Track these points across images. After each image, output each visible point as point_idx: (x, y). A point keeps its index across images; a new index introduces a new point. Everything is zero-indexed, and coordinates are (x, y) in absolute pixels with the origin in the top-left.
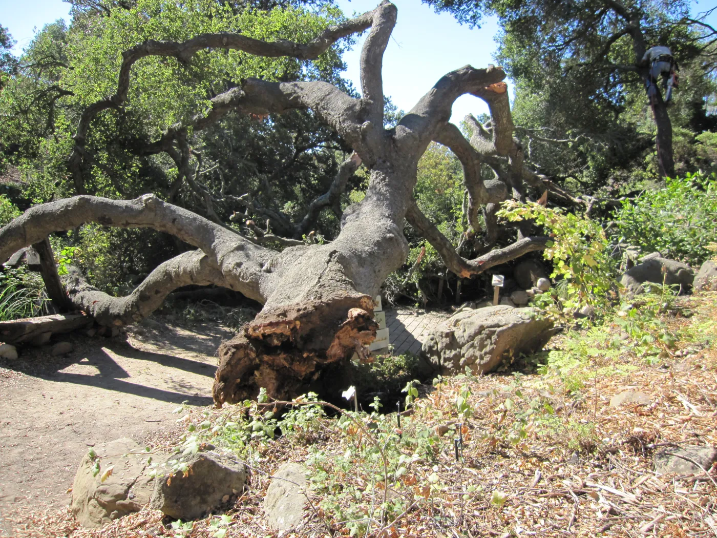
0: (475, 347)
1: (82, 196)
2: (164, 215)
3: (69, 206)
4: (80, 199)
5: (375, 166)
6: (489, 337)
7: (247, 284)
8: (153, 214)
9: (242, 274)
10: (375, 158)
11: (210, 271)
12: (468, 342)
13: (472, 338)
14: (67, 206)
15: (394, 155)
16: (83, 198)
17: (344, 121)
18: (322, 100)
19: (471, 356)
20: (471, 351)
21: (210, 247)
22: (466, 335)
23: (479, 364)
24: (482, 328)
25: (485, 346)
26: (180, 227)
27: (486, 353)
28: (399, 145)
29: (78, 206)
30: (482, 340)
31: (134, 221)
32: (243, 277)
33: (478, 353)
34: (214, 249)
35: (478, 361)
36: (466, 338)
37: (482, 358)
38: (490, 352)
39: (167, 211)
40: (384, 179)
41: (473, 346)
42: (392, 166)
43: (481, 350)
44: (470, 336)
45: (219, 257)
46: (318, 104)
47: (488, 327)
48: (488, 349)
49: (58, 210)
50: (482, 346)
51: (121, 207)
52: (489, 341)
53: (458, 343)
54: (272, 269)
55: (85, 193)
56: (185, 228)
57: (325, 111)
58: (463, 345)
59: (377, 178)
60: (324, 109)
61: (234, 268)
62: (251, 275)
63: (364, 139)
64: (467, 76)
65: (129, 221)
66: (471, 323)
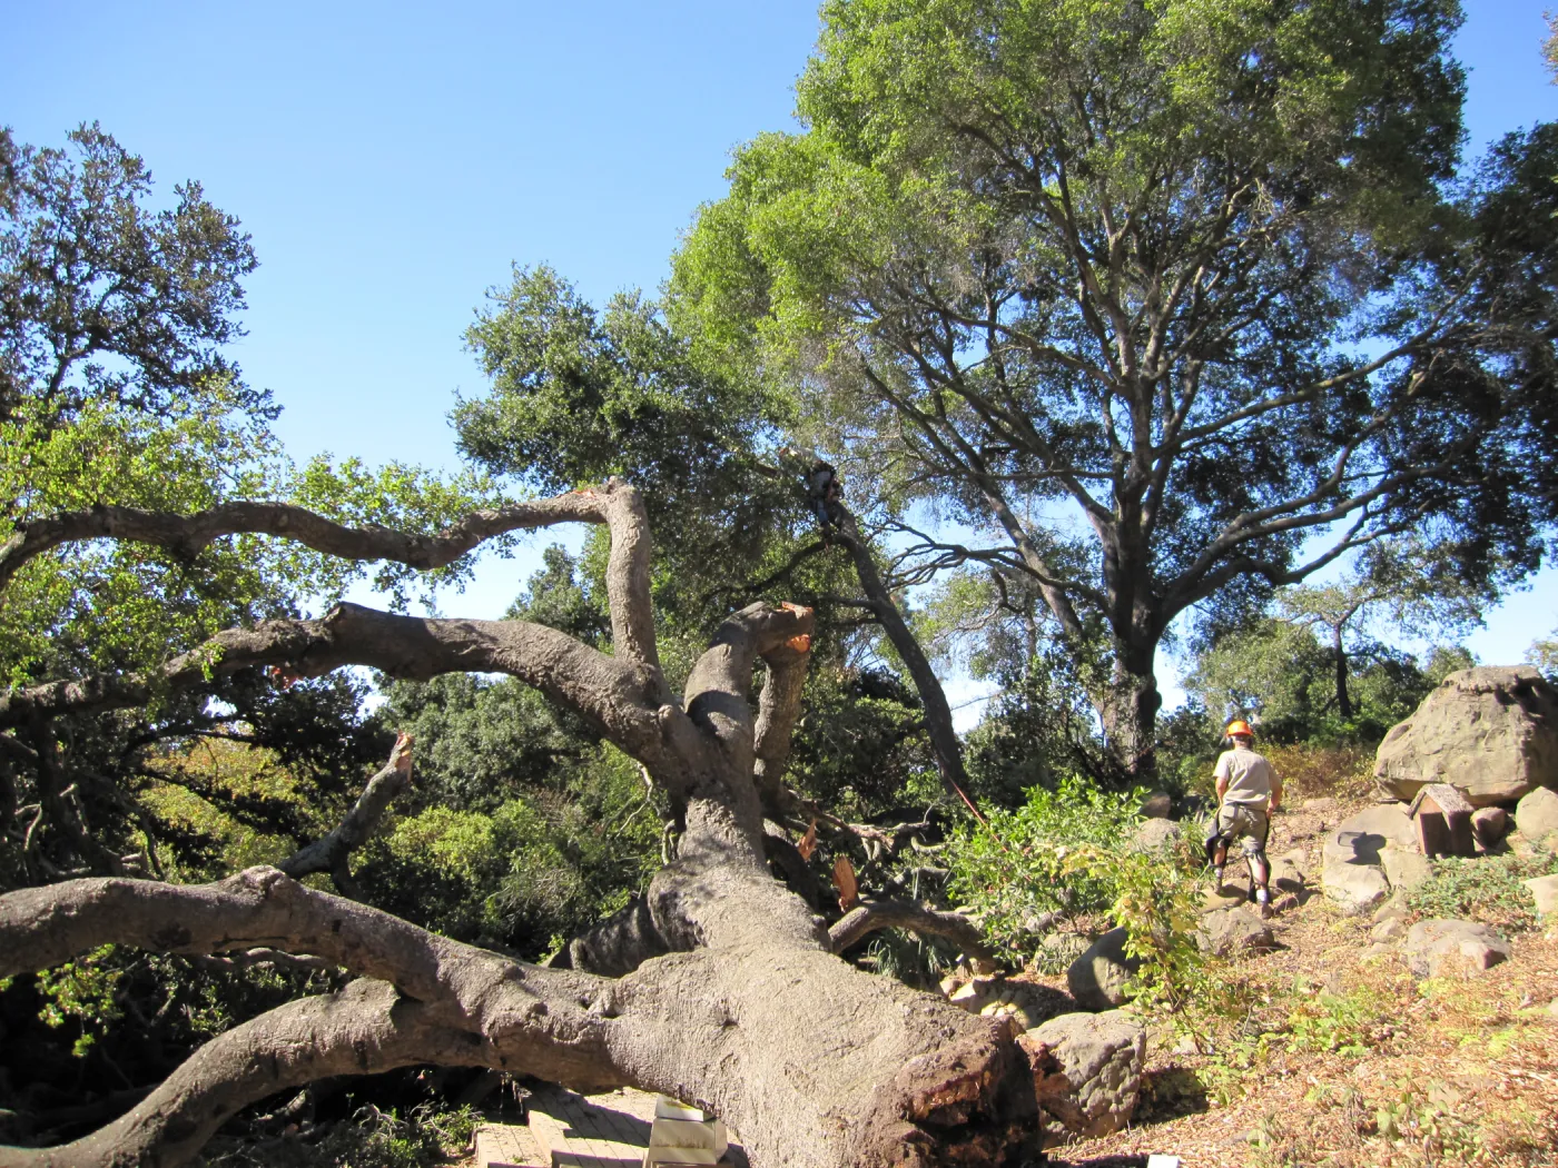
0: (1103, 1086)
1: (113, 880)
2: (312, 916)
3: (69, 908)
4: (110, 888)
5: (698, 790)
6: (1125, 1062)
7: (575, 1047)
8: (285, 913)
9: (557, 1029)
10: (695, 774)
11: (426, 1034)
12: (1089, 1078)
13: (1095, 1070)
14: (61, 909)
15: (725, 766)
16: (116, 885)
17: (620, 703)
18: (558, 661)
19: (1100, 1102)
20: (1098, 1093)
21: (435, 979)
22: (1084, 1067)
23: (1117, 1112)
24: (1111, 1050)
25: (1122, 1079)
26: (351, 938)
27: (1125, 1092)
28: (731, 749)
29: (97, 907)
30: (1115, 1071)
31: (241, 934)
32: (561, 1034)
33: (1110, 1095)
34: (447, 982)
35: (1113, 1107)
36: (1084, 1073)
37: (1119, 1101)
38: (1131, 1089)
39: (316, 904)
40: (725, 814)
41: (1099, 1084)
42: (729, 789)
43: (1115, 1088)
44: (1091, 1069)
45: (467, 1000)
46: (551, 668)
47: (1120, 1047)
48: (1128, 1082)
49: (31, 921)
50: (1116, 1081)
51: (208, 902)
52: (1126, 1070)
53: (1071, 1084)
54: (617, 1009)
55: (124, 873)
56: (366, 940)
57: (570, 683)
58: (1081, 1085)
59: (710, 812)
60: (567, 679)
61: (528, 1016)
62: (581, 1026)
63: (667, 739)
64: (767, 624)
65: (231, 936)
66: (1089, 1046)
